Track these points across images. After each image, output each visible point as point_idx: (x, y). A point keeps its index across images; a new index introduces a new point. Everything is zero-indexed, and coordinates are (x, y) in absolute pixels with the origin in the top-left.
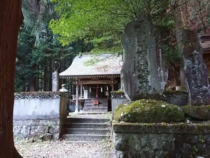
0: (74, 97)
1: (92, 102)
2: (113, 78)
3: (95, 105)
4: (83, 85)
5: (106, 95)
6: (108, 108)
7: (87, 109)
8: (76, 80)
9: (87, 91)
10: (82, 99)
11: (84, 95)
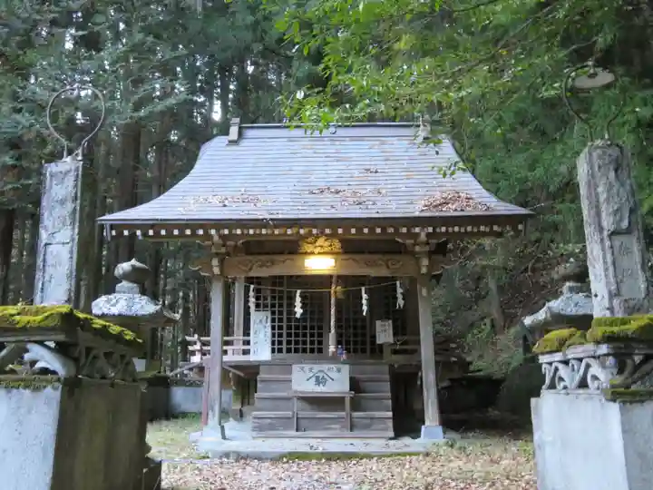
0: (197, 347)
2: (428, 244)
4: (250, 281)
5: (379, 341)
6: (394, 418)
7: (269, 421)
8: (214, 250)
9: (269, 314)
10: (241, 358)
11: (252, 338)
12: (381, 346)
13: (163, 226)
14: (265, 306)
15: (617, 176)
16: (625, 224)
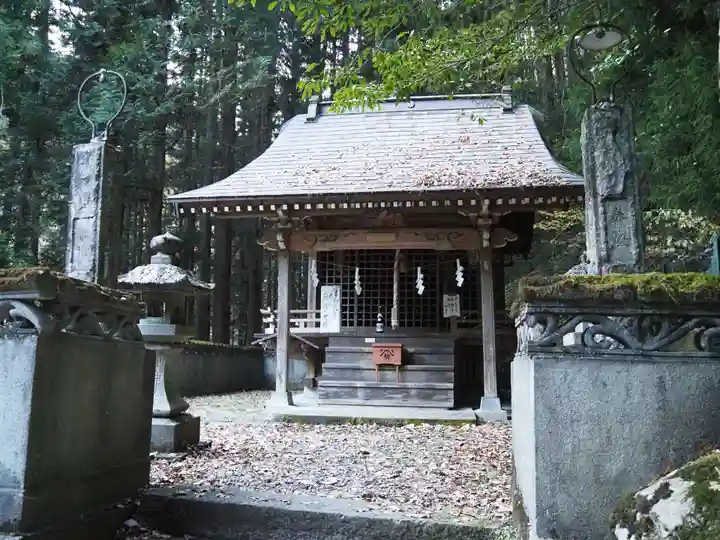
0: (271, 319)
1: (367, 349)
2: (490, 217)
3: (382, 367)
4: (322, 257)
5: (445, 316)
6: (455, 389)
7: (335, 389)
8: (280, 226)
9: (339, 288)
10: (312, 330)
11: (322, 311)
12: (448, 318)
13: (226, 203)
14: (338, 281)
15: (614, 140)
16: (620, 188)
